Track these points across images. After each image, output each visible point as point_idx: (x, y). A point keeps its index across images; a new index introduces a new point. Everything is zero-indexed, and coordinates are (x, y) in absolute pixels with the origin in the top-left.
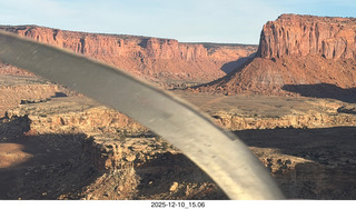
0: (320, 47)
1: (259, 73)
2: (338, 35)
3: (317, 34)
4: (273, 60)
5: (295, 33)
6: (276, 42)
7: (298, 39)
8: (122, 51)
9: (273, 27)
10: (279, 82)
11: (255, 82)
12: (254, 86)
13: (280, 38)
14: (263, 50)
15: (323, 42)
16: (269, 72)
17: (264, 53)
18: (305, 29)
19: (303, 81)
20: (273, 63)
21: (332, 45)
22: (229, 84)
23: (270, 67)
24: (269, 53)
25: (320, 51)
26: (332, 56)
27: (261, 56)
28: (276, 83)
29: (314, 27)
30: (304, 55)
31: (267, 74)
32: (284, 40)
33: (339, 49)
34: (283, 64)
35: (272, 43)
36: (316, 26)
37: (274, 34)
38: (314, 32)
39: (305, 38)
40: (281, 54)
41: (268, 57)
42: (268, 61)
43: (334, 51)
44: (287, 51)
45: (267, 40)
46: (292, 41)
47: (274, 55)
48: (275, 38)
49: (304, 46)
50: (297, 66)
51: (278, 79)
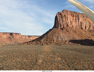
0: (80, 25)
1: (56, 34)
2: (86, 20)
3: (79, 19)
4: (62, 29)
5: (70, 18)
6: (63, 21)
7: (71, 20)
9: (61, 14)
11: (55, 39)
12: (55, 41)
13: (64, 19)
14: (57, 24)
15: (81, 23)
17: (57, 26)
18: (73, 16)
19: (77, 38)
20: (62, 30)
21: (84, 24)
22: (42, 40)
23: (61, 32)
24: (60, 26)
25: (80, 26)
26: (85, 28)
27: (56, 28)
28: (66, 39)
29: (77, 16)
30: (74, 27)
31: (60, 35)
32: (66, 20)
33: (87, 25)
34: (67, 31)
35: (61, 22)
36: (78, 15)
37: (61, 17)
38: (77, 18)
39: (74, 20)
40: (65, 27)
41: (60, 28)
42: (60, 30)
43: (85, 27)
44: (67, 25)
45: (59, 20)
46: (69, 21)
47: (62, 27)
48: (62, 19)
49: (74, 24)
50: (73, 32)
51: (66, 37)
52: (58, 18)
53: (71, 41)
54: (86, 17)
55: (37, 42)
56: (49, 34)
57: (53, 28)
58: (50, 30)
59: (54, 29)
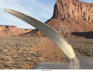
0: (83, 15)
1: (56, 26)
2: (90, 10)
3: (81, 9)
4: (62, 19)
5: (72, 7)
6: (63, 10)
7: (73, 10)
9: (61, 2)
14: (56, 14)
15: (84, 13)
17: (57, 16)
18: (75, 5)
19: (81, 30)
20: (62, 21)
21: (88, 14)
22: (39, 32)
23: (61, 23)
24: (60, 16)
25: (83, 17)
26: (88, 19)
27: (55, 18)
28: (67, 31)
29: (79, 5)
30: (76, 18)
31: (60, 26)
32: (67, 9)
33: (91, 16)
34: (68, 22)
35: (61, 11)
36: (81, 4)
37: (62, 6)
38: (79, 7)
39: (76, 10)
40: (66, 17)
41: (59, 18)
42: (60, 20)
43: (89, 17)
44: (69, 15)
45: (59, 9)
46: (70, 10)
47: (63, 17)
48: (63, 8)
49: (76, 14)
50: (75, 23)
51: (67, 29)
52: (58, 6)
53: (73, 34)
54: (90, 7)
55: (33, 34)
57: (52, 18)
58: (49, 21)
59: (54, 19)
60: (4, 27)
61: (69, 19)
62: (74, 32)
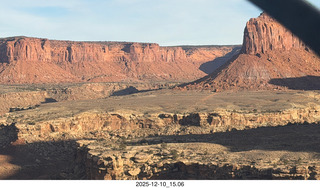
1: (245, 68)
4: (258, 55)
5: (278, 30)
6: (260, 38)
8: (107, 56)
9: (256, 24)
10: (266, 77)
11: (241, 78)
12: (241, 82)
13: (263, 34)
14: (248, 46)
16: (255, 67)
17: (249, 49)
19: (288, 75)
20: (258, 58)
22: (216, 81)
23: (255, 63)
24: (253, 49)
25: (303, 45)
28: (262, 78)
30: (288, 49)
31: (253, 69)
32: (267, 35)
34: (268, 59)
35: (256, 39)
37: (257, 30)
40: (265, 50)
41: (253, 53)
42: (253, 57)
44: (271, 46)
45: (251, 36)
46: (275, 36)
47: (259, 51)
48: (259, 34)
49: (287, 41)
50: (282, 60)
51: (264, 74)
52: (250, 31)
53: (273, 82)
55: (206, 85)
56: (230, 67)
60: (117, 48)
61: (271, 53)
62: (275, 79)
